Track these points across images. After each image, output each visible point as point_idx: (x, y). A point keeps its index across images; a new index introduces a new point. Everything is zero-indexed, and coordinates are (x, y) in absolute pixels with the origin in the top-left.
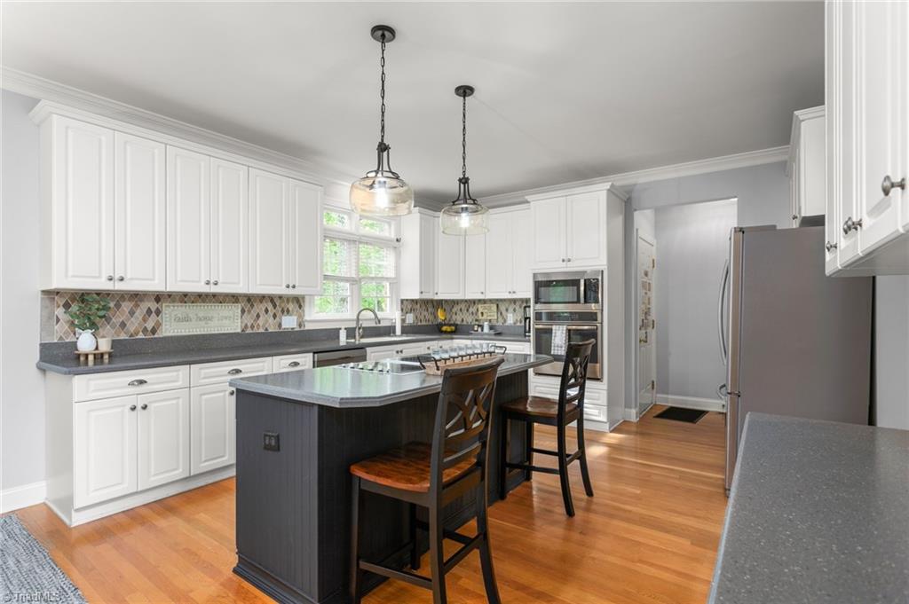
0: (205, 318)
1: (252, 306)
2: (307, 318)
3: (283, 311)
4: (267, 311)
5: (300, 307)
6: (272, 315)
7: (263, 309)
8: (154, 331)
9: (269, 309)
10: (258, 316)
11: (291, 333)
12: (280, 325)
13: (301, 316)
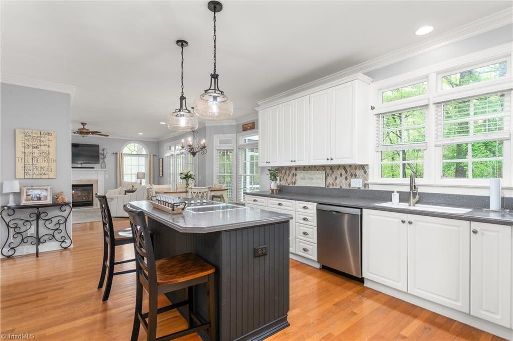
0: (311, 178)
1: (333, 172)
2: (370, 181)
3: (352, 175)
4: (341, 175)
5: (365, 172)
6: (344, 178)
7: (339, 174)
8: (294, 183)
9: (343, 174)
10: (336, 178)
11: (358, 191)
12: (350, 185)
13: (365, 179)
